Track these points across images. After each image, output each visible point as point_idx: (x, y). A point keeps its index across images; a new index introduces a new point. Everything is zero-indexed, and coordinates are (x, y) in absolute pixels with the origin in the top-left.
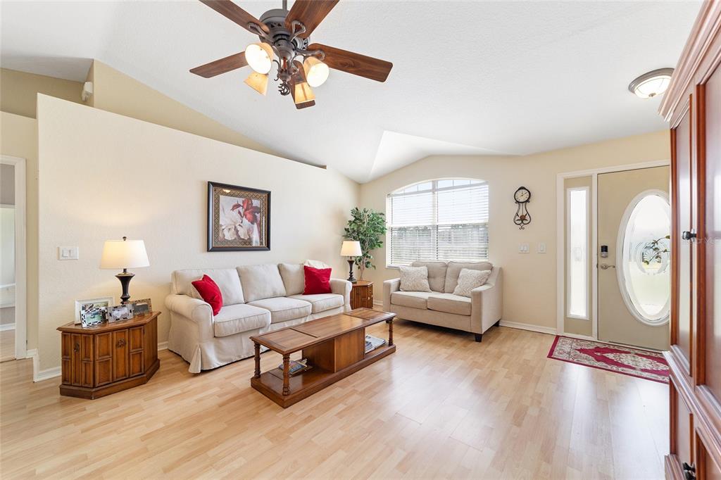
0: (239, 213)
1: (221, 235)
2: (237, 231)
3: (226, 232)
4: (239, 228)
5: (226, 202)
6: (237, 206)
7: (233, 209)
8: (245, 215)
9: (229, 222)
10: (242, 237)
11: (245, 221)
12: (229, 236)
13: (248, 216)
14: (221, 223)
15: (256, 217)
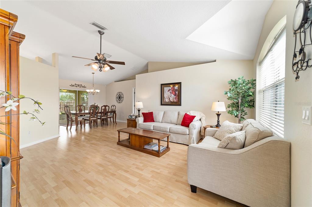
0: (170, 92)
1: (165, 100)
2: (170, 99)
3: (166, 99)
4: (170, 98)
5: (166, 89)
6: (170, 90)
7: (168, 91)
8: (172, 93)
9: (167, 96)
10: (171, 101)
11: (172, 95)
12: (167, 100)
13: (173, 93)
14: (165, 96)
15: (176, 93)
